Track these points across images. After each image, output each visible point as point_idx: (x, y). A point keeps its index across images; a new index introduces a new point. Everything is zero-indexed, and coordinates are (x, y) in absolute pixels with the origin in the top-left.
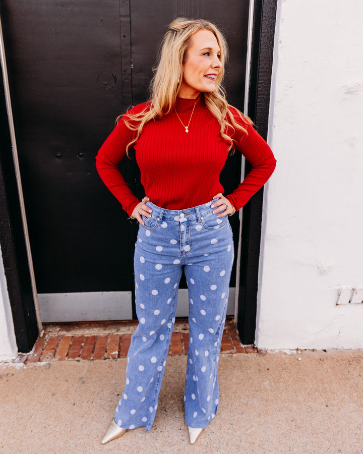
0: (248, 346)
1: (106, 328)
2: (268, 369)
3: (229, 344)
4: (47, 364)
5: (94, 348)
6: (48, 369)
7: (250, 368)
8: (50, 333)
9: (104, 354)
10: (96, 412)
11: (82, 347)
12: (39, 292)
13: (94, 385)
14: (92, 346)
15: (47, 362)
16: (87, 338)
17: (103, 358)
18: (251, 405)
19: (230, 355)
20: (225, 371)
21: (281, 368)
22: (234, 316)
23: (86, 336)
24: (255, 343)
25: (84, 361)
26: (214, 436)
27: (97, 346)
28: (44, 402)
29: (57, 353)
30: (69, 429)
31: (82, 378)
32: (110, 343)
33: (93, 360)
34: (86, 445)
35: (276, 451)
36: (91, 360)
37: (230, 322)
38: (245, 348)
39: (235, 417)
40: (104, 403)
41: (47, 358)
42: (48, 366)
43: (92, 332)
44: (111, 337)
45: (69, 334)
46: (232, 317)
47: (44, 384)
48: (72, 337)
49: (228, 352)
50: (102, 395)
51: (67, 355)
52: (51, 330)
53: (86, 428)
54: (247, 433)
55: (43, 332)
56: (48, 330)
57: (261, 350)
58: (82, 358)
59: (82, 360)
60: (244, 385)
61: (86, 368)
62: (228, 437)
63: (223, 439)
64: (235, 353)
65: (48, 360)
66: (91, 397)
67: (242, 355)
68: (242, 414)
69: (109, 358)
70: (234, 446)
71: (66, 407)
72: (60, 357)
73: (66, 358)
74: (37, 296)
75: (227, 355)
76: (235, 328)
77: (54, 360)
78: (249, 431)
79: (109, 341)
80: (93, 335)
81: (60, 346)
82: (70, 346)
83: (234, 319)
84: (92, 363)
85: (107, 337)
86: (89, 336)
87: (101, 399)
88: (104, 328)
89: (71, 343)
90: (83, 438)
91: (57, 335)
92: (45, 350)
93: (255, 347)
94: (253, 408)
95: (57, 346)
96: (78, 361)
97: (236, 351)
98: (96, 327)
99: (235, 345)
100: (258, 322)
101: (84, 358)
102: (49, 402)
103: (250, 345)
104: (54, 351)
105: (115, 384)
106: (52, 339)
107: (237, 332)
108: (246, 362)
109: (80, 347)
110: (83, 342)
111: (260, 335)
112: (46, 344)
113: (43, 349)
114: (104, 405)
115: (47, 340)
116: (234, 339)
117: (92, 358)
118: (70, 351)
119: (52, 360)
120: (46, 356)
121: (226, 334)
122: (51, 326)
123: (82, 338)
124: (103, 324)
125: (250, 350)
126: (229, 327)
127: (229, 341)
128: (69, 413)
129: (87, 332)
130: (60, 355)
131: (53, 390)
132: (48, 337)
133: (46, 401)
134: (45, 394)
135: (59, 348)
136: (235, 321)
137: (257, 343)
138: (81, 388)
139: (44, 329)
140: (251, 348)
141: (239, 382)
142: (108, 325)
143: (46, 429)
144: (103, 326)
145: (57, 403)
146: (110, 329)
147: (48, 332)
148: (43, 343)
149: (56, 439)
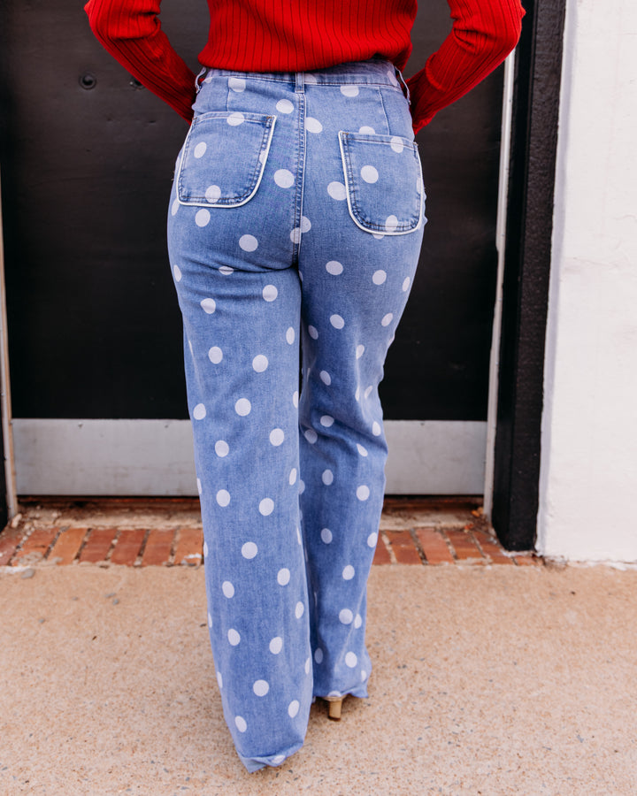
0: (519, 553)
1: (170, 516)
2: (573, 593)
3: (474, 550)
4: (28, 570)
5: (143, 548)
6: (31, 577)
7: (528, 589)
8: (35, 522)
9: (167, 558)
10: (149, 653)
11: (113, 546)
12: (16, 414)
13: (143, 608)
14: (138, 545)
15: (28, 567)
16: (126, 533)
17: (164, 563)
18: (535, 650)
19: (478, 567)
20: (467, 593)
21: (605, 593)
22: (482, 496)
23: (123, 528)
24: (537, 546)
25: (119, 566)
26: (447, 699)
27: (150, 546)
28: (19, 632)
29: (51, 554)
30: (82, 679)
31: (115, 595)
32: (180, 540)
33: (141, 566)
34: (124, 708)
35: (605, 730)
36: (136, 567)
37: (475, 513)
38: (513, 558)
39: (499, 669)
40: (168, 638)
41: (29, 560)
42: (30, 574)
43: (142, 523)
44: (183, 532)
45: (81, 525)
46: (478, 500)
47: (21, 603)
48: (89, 530)
49: (471, 560)
50: (162, 624)
51: (78, 557)
52: (37, 515)
53: (124, 678)
54: (529, 696)
55: (19, 517)
56: (32, 514)
57: (553, 561)
58: (113, 562)
59: (113, 567)
60: (516, 617)
61: (124, 579)
62: (482, 702)
63: (469, 706)
64: (490, 564)
65: (30, 562)
66: (137, 627)
67: (507, 569)
69: (180, 564)
70: (500, 718)
71: (74, 642)
72: (61, 559)
73: (76, 562)
74: (10, 424)
75: (471, 567)
76: (485, 524)
77: (44, 562)
78: (535, 694)
79: (178, 537)
80: (141, 527)
81: (59, 543)
82: (85, 543)
83: (482, 505)
84: (138, 571)
85: (173, 532)
86: (131, 529)
87: (161, 631)
88: (167, 516)
89: (86, 539)
90: (118, 696)
91: (51, 527)
92: (22, 549)
93: (539, 554)
94: (541, 655)
95: (53, 543)
96: (106, 567)
97: (491, 561)
98: (147, 514)
99: (489, 552)
100: (546, 488)
101: (118, 562)
102: (33, 632)
103: (526, 553)
104: (45, 550)
105: (195, 606)
106: (39, 532)
107: (492, 531)
108: (517, 580)
109: (109, 546)
110: (115, 538)
111: (549, 520)
112: (25, 538)
113: (18, 547)
114: (170, 641)
115: (29, 533)
116: (484, 542)
117: (137, 563)
118: (84, 551)
119: (39, 563)
120: (26, 556)
121: (465, 534)
122: (38, 507)
123: (113, 532)
124: (165, 509)
125: (525, 560)
126: (472, 523)
127: (473, 546)
128: (82, 652)
129: (126, 523)
130: (61, 556)
131: (43, 612)
132: (30, 529)
133: (24, 630)
134: (21, 620)
135: (56, 545)
136: (487, 509)
137: (543, 545)
138: (111, 612)
139: (20, 512)
140: (527, 557)
141: (504, 611)
142: (175, 512)
143: (25, 677)
144: (164, 514)
145: (53, 635)
146: (182, 518)
147: (31, 518)
148: (16, 538)
149: (49, 694)
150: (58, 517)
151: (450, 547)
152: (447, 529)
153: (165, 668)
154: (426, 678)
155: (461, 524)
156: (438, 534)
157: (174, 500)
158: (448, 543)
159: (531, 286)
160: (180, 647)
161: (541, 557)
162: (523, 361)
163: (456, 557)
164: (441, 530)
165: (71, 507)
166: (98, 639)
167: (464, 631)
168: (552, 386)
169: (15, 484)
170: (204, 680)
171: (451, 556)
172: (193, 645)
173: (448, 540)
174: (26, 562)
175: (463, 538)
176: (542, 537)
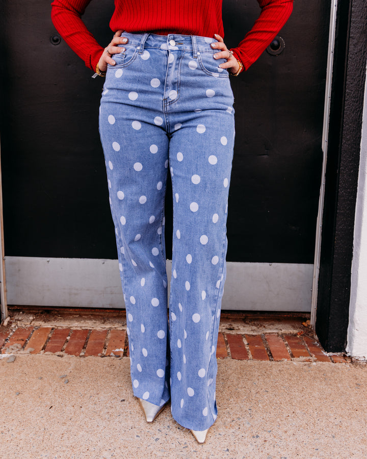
0: (334, 354)
1: (105, 321)
3: (304, 351)
4: (11, 356)
5: (86, 343)
6: (13, 362)
7: (341, 381)
8: (19, 322)
9: (101, 351)
10: (86, 420)
11: (67, 341)
13: (84, 387)
14: (84, 341)
15: (12, 354)
16: (76, 331)
17: (99, 354)
18: (347, 427)
19: (306, 363)
20: (300, 382)
22: (310, 313)
23: (74, 329)
24: (347, 350)
25: (71, 356)
27: (90, 342)
29: (27, 346)
30: (41, 438)
31: (66, 376)
32: (111, 338)
33: (84, 356)
36: (81, 357)
37: (304, 323)
38: (330, 356)
39: (322, 441)
40: (99, 409)
41: (13, 349)
42: (12, 359)
43: (87, 325)
44: (112, 332)
45: (48, 325)
46: (307, 316)
47: (6, 380)
48: (53, 329)
49: (302, 358)
50: (96, 399)
51: (44, 348)
52: (20, 318)
53: (68, 438)
55: (8, 319)
56: (16, 318)
57: (357, 360)
58: (66, 352)
59: (66, 355)
61: (72, 365)
64: (315, 361)
65: (13, 351)
66: (80, 400)
67: (327, 365)
68: (333, 437)
69: (109, 356)
71: (38, 409)
72: (33, 350)
73: (42, 352)
74: (4, 259)
75: (302, 363)
76: (311, 332)
77: (22, 352)
79: (109, 336)
80: (86, 328)
81: (33, 338)
82: (49, 338)
83: (309, 319)
84: (82, 360)
85: (106, 332)
86: (79, 329)
87: (95, 404)
88: (103, 321)
89: (50, 336)
90: (64, 451)
91: (29, 326)
92: (9, 341)
93: (347, 355)
94: (351, 430)
95: (29, 338)
96: (62, 356)
97: (316, 359)
98: (90, 319)
99: (314, 352)
100: (354, 311)
101: (70, 353)
102: (11, 402)
103: (339, 353)
104: (23, 342)
105: (118, 386)
106: (20, 330)
107: (316, 337)
108: (333, 373)
109: (65, 341)
110: (69, 336)
111: (356, 332)
112: (11, 334)
113: (6, 340)
114: (100, 411)
115: (14, 330)
116: (311, 345)
117: (82, 354)
118: (48, 344)
119: (18, 352)
120: (11, 347)
121: (298, 339)
122: (21, 313)
123: (67, 331)
124: (101, 316)
125: (338, 359)
126: (303, 331)
127: (303, 347)
128: (42, 417)
129: (76, 325)
130: (33, 347)
131: (19, 387)
132: (15, 327)
133: (5, 400)
134: (5, 392)
135: (31, 339)
136: (312, 321)
137: (351, 349)
138: (63, 389)
139: (9, 316)
140: (340, 356)
141: (325, 396)
142: (108, 318)
143: (4, 434)
144: (101, 319)
145: (24, 404)
146: (112, 322)
147: (16, 320)
148: (6, 333)
149: (18, 448)
150: (34, 320)
151: (288, 348)
152: (285, 334)
153: (96, 432)
154: (272, 446)
155: (295, 331)
156: (280, 338)
157: (108, 311)
158: (287, 345)
159: (345, 177)
160: (107, 416)
161: (349, 356)
162: (340, 226)
163: (292, 356)
164: (282, 335)
165: (42, 313)
166: (54, 407)
167: (298, 411)
168: (359, 244)
169: (6, 298)
170: (122, 441)
171: (289, 354)
172: (116, 415)
173: (287, 343)
174: (10, 351)
175: (297, 341)
176: (350, 343)
